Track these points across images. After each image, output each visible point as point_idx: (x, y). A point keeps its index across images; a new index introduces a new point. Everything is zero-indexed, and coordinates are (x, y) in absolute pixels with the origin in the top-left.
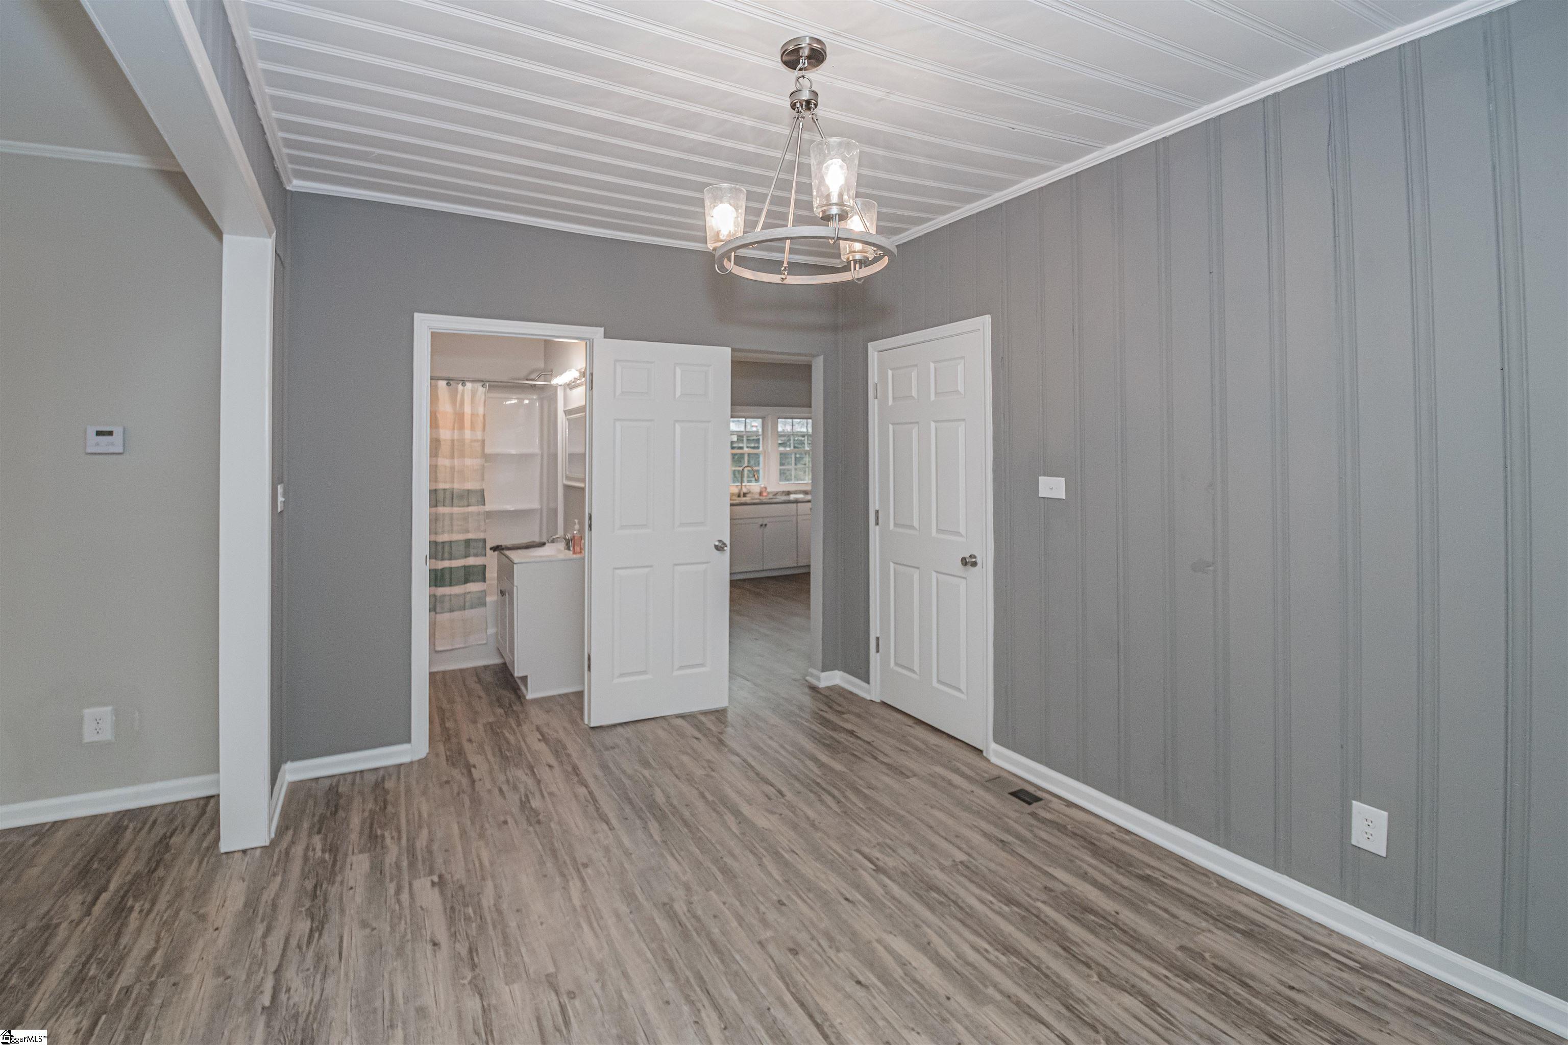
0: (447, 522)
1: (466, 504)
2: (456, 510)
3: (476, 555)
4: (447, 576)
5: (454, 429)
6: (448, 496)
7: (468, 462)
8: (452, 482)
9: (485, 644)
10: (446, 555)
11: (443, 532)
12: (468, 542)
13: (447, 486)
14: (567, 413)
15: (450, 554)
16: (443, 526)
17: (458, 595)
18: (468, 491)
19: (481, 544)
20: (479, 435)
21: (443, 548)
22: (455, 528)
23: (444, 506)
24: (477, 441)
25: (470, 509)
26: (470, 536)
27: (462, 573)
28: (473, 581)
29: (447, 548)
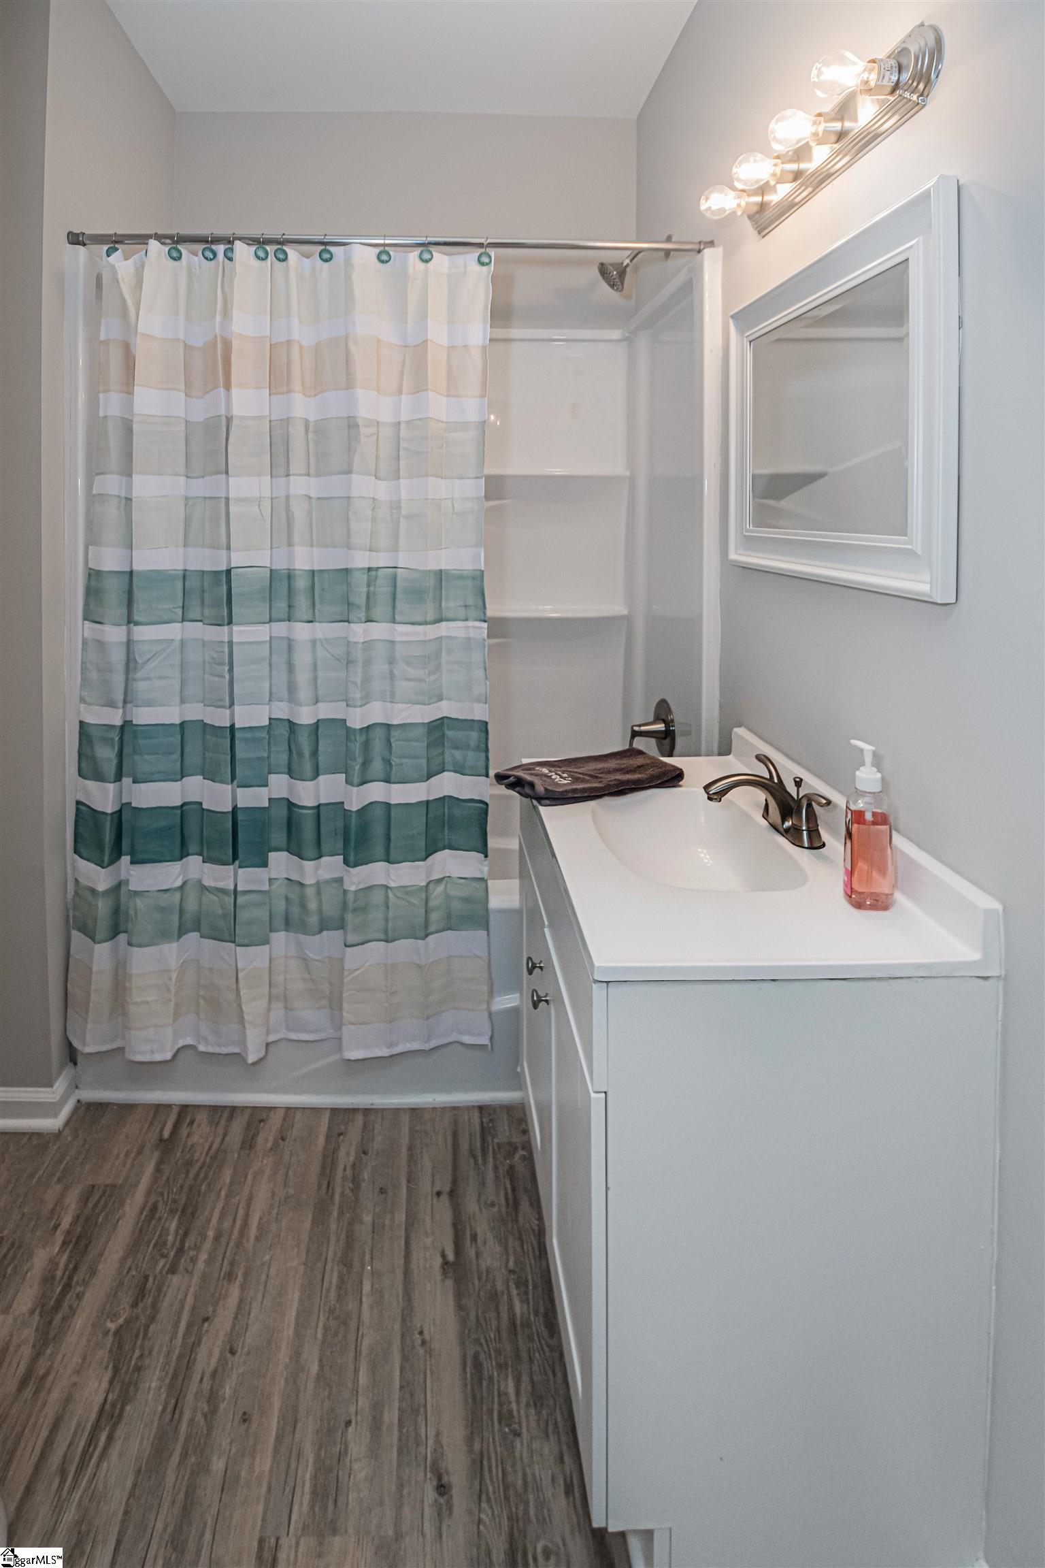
0: (380, 667)
1: (430, 616)
2: (403, 632)
3: (460, 770)
4: (378, 830)
5: (400, 392)
6: (383, 589)
7: (440, 489)
8: (395, 549)
9: (482, 1047)
10: (377, 766)
11: (366, 700)
12: (438, 730)
13: (381, 560)
14: (743, 318)
15: (387, 762)
16: (366, 681)
17: (406, 891)
18: (440, 575)
19: (474, 735)
20: (471, 408)
21: (366, 745)
22: (402, 686)
23: (369, 620)
24: (464, 426)
25: (444, 629)
26: (446, 709)
27: (419, 824)
28: (451, 847)
29: (378, 746)
